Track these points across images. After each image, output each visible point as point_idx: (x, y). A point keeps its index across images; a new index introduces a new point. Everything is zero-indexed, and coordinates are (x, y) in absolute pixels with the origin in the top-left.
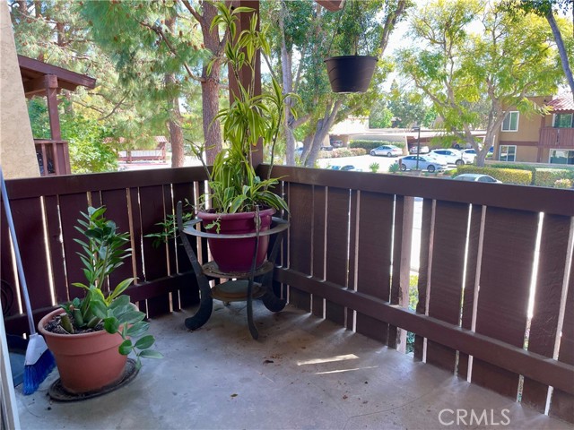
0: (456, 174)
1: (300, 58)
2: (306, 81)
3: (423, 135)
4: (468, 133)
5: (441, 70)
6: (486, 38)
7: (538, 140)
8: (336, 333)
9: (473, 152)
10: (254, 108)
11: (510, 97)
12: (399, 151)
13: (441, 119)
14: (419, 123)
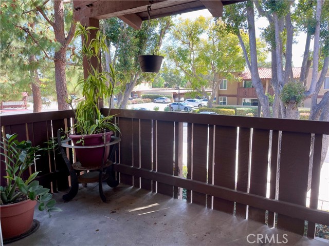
0: (198, 112)
1: (115, 50)
2: (119, 63)
3: (181, 91)
4: (203, 90)
5: (188, 58)
6: (210, 42)
7: (236, 94)
8: (147, 194)
9: (206, 100)
10: (100, 79)
11: (222, 72)
12: (169, 100)
13: (190, 83)
14: (178, 85)
